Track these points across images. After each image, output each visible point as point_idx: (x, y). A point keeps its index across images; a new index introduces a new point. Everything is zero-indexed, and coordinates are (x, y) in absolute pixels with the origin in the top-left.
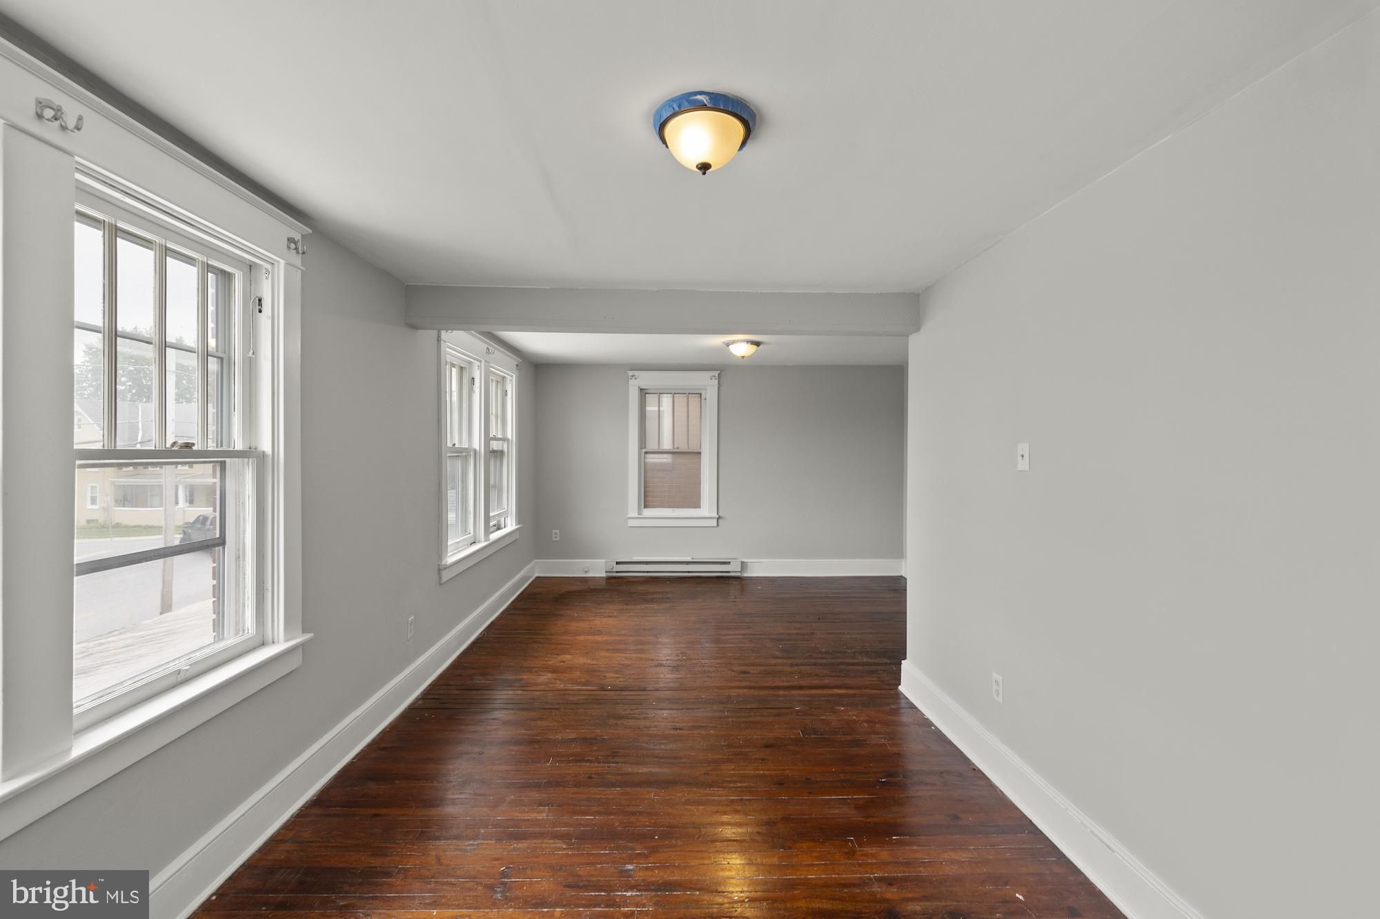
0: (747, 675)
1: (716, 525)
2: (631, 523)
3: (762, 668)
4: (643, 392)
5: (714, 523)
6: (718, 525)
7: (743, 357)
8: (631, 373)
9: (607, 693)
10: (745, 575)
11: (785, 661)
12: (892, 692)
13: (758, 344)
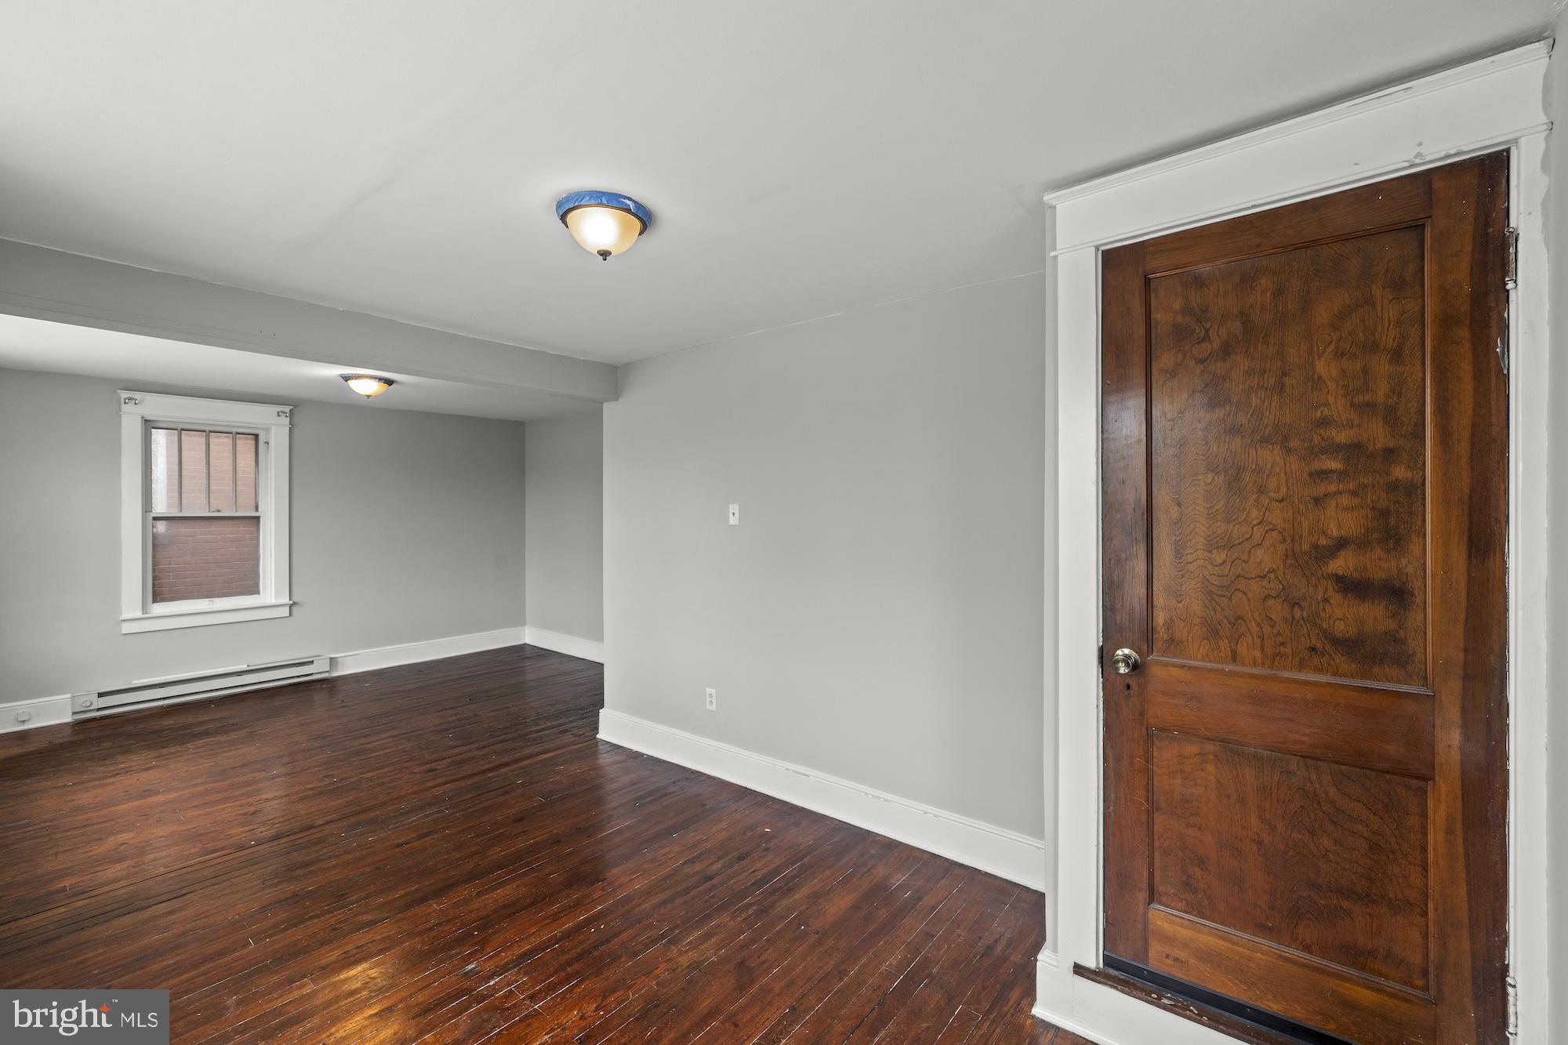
0: (434, 773)
1: (288, 615)
2: (127, 628)
3: (449, 760)
4: (149, 425)
5: (285, 612)
6: (290, 615)
7: (368, 396)
8: (124, 395)
9: (251, 850)
10: (335, 674)
11: (468, 747)
12: (593, 742)
13: (389, 382)
